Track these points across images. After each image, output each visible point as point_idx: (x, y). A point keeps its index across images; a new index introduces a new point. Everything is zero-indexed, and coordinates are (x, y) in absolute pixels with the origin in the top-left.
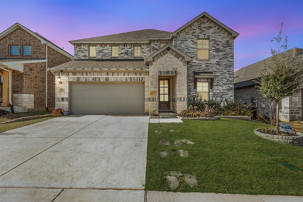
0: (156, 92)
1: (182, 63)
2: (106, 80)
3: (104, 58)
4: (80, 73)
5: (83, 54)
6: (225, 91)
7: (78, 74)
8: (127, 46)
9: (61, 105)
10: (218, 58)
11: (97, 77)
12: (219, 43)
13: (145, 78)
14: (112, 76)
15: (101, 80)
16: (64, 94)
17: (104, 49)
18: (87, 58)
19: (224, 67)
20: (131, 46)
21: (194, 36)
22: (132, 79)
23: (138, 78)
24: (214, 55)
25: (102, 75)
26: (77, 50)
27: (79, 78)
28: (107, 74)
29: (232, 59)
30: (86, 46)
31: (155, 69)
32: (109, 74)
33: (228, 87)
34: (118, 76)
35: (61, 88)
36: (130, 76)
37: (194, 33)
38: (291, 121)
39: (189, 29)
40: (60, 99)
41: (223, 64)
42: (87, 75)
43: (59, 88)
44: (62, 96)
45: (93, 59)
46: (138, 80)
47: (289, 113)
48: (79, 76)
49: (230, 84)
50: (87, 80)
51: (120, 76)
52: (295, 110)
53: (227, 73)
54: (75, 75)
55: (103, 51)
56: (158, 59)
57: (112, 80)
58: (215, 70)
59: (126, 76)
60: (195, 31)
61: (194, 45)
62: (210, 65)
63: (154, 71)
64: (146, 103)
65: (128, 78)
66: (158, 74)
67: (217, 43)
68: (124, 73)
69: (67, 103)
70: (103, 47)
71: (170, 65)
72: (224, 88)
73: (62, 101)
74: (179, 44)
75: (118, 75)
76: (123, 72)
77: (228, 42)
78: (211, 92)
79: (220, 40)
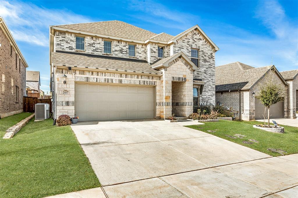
0: (169, 97)
1: (190, 71)
2: (119, 82)
3: (96, 53)
4: (89, 72)
5: (68, 45)
6: (210, 97)
7: (87, 73)
8: (121, 43)
9: (65, 111)
10: (205, 68)
11: (109, 78)
12: (206, 54)
13: (157, 82)
14: (125, 78)
15: (114, 82)
16: (69, 97)
17: (95, 42)
18: (73, 51)
19: (209, 76)
20: (126, 44)
21: (188, 45)
22: (145, 82)
23: (151, 82)
24: (202, 64)
25: (114, 77)
26: (59, 39)
27: (88, 78)
28: (120, 76)
29: (214, 69)
30: (72, 35)
31: (170, 75)
32: (122, 76)
33: (211, 93)
34: (132, 79)
35: (65, 89)
36: (143, 80)
37: (188, 42)
38: (250, 120)
39: (185, 38)
40: (64, 103)
41: (209, 73)
42: (98, 75)
43: (62, 89)
44: (67, 100)
45: (81, 53)
46: (151, 84)
47: (249, 114)
48: (88, 75)
49: (213, 90)
50: (98, 81)
51: (134, 79)
52: (252, 112)
53: (211, 81)
54: (83, 74)
55: (93, 45)
56: (171, 65)
57: (126, 83)
58: (203, 77)
59: (140, 79)
60: (189, 40)
61: (188, 53)
62: (200, 73)
63: (168, 77)
64: (157, 107)
65: (141, 82)
66: (171, 80)
67: (205, 54)
68: (138, 76)
69: (73, 108)
70: (94, 40)
71: (181, 72)
72: (209, 94)
73: (67, 105)
74: (177, 50)
75: (132, 77)
76: (136, 75)
77: (211, 54)
78: (200, 97)
79: (207, 52)
